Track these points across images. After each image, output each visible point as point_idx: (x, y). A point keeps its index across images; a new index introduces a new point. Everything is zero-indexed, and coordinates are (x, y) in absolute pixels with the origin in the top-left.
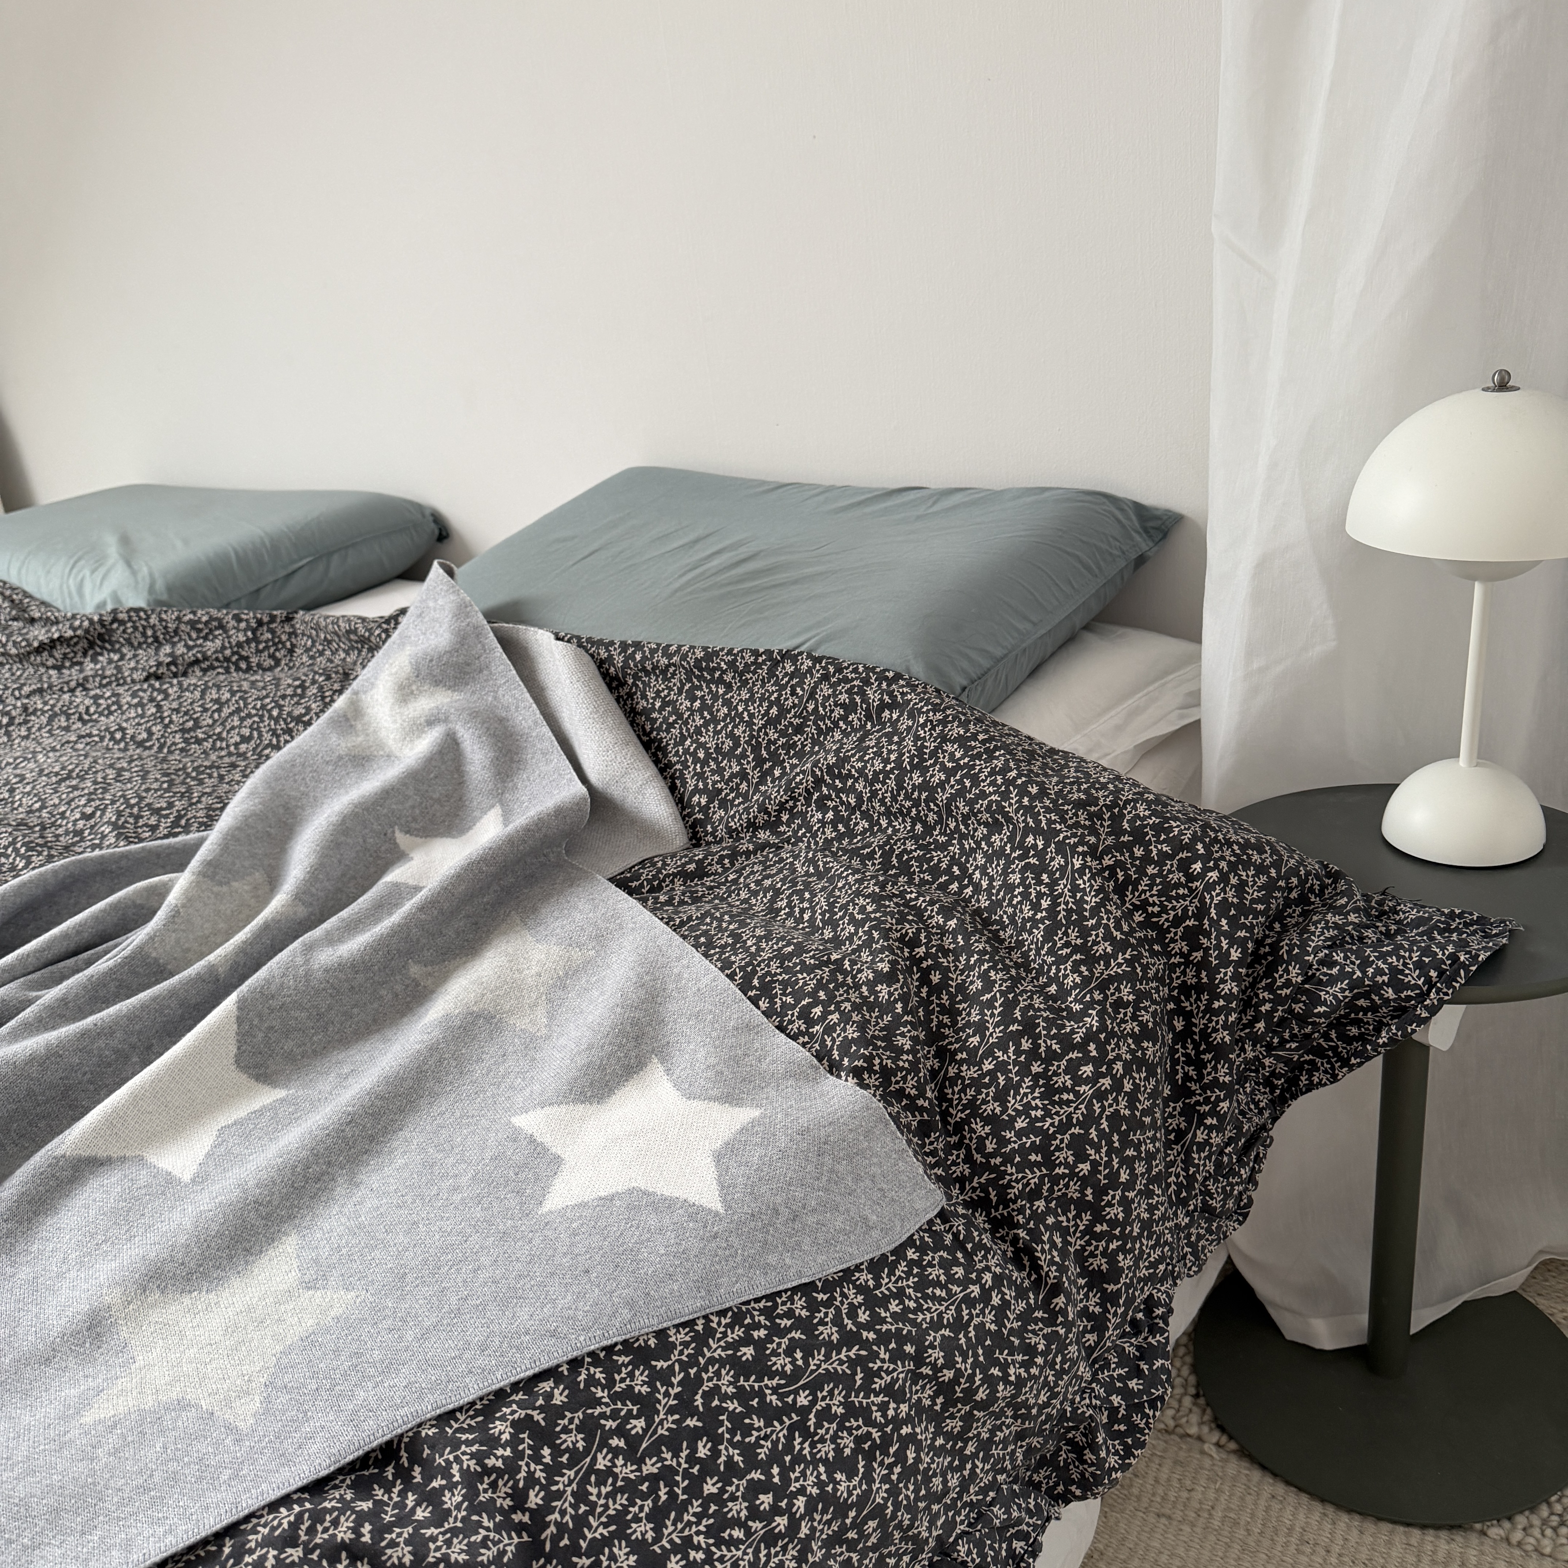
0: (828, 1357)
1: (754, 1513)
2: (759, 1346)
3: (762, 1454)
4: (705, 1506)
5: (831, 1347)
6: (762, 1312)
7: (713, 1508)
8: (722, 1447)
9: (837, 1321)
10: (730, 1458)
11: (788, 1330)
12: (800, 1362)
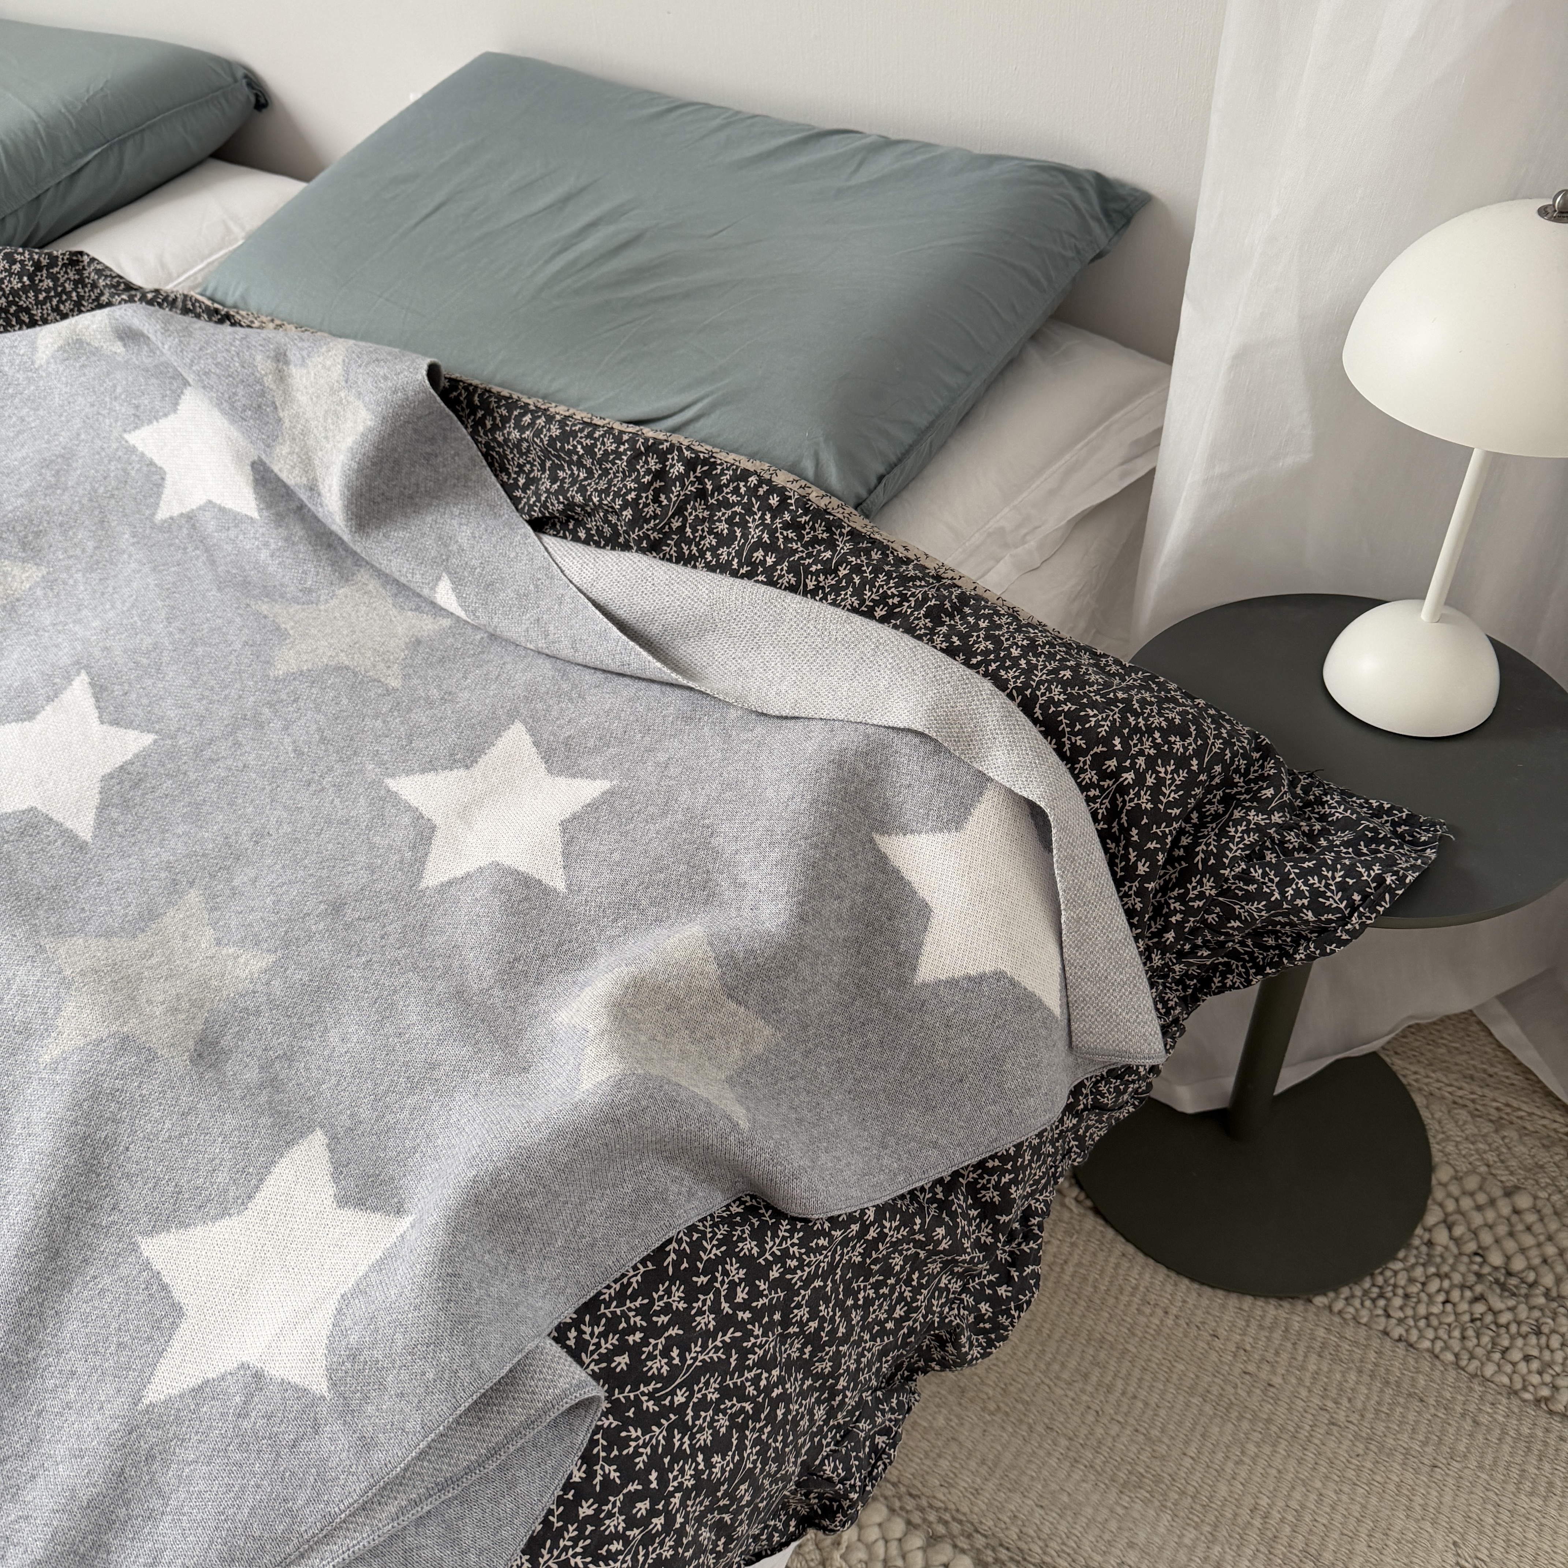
0: (704, 1347)
1: (632, 1522)
2: (635, 1351)
3: (640, 1462)
4: (581, 1529)
5: (709, 1335)
6: (638, 1311)
7: (590, 1528)
8: (597, 1467)
9: (715, 1309)
10: (606, 1476)
11: (665, 1327)
12: (676, 1361)
